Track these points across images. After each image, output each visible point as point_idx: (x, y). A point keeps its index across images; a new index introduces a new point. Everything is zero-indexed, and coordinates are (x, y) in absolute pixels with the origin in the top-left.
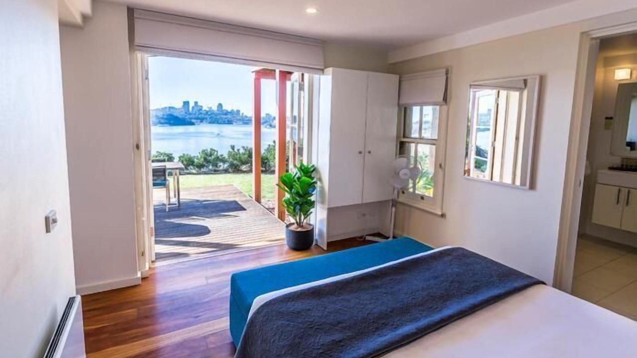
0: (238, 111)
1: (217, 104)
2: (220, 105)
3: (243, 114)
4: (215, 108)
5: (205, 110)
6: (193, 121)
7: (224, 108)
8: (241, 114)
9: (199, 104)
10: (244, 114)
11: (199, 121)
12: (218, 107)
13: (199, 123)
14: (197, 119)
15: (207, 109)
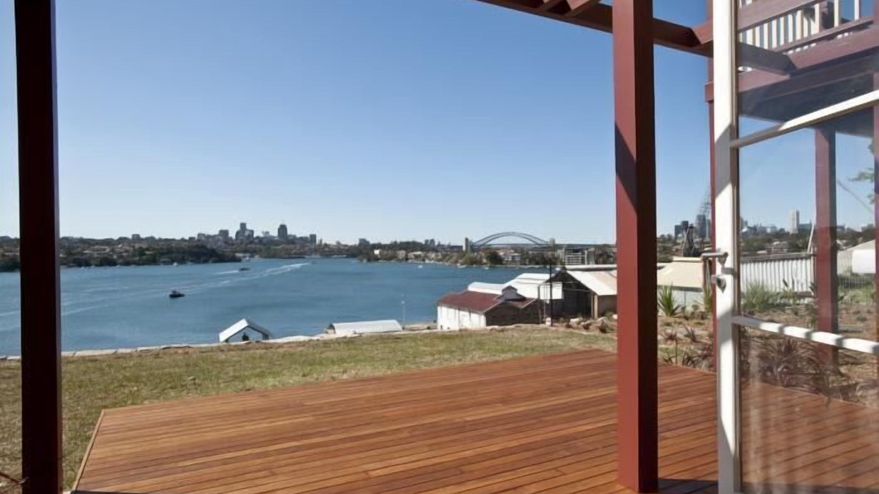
0: (313, 237)
1: (278, 226)
2: (283, 229)
3: (321, 241)
4: (274, 233)
5: (258, 238)
6: (239, 255)
7: (290, 232)
8: (317, 242)
9: (249, 227)
10: (323, 242)
11: (248, 255)
12: (279, 230)
13: (248, 258)
14: (245, 251)
15: (261, 235)
